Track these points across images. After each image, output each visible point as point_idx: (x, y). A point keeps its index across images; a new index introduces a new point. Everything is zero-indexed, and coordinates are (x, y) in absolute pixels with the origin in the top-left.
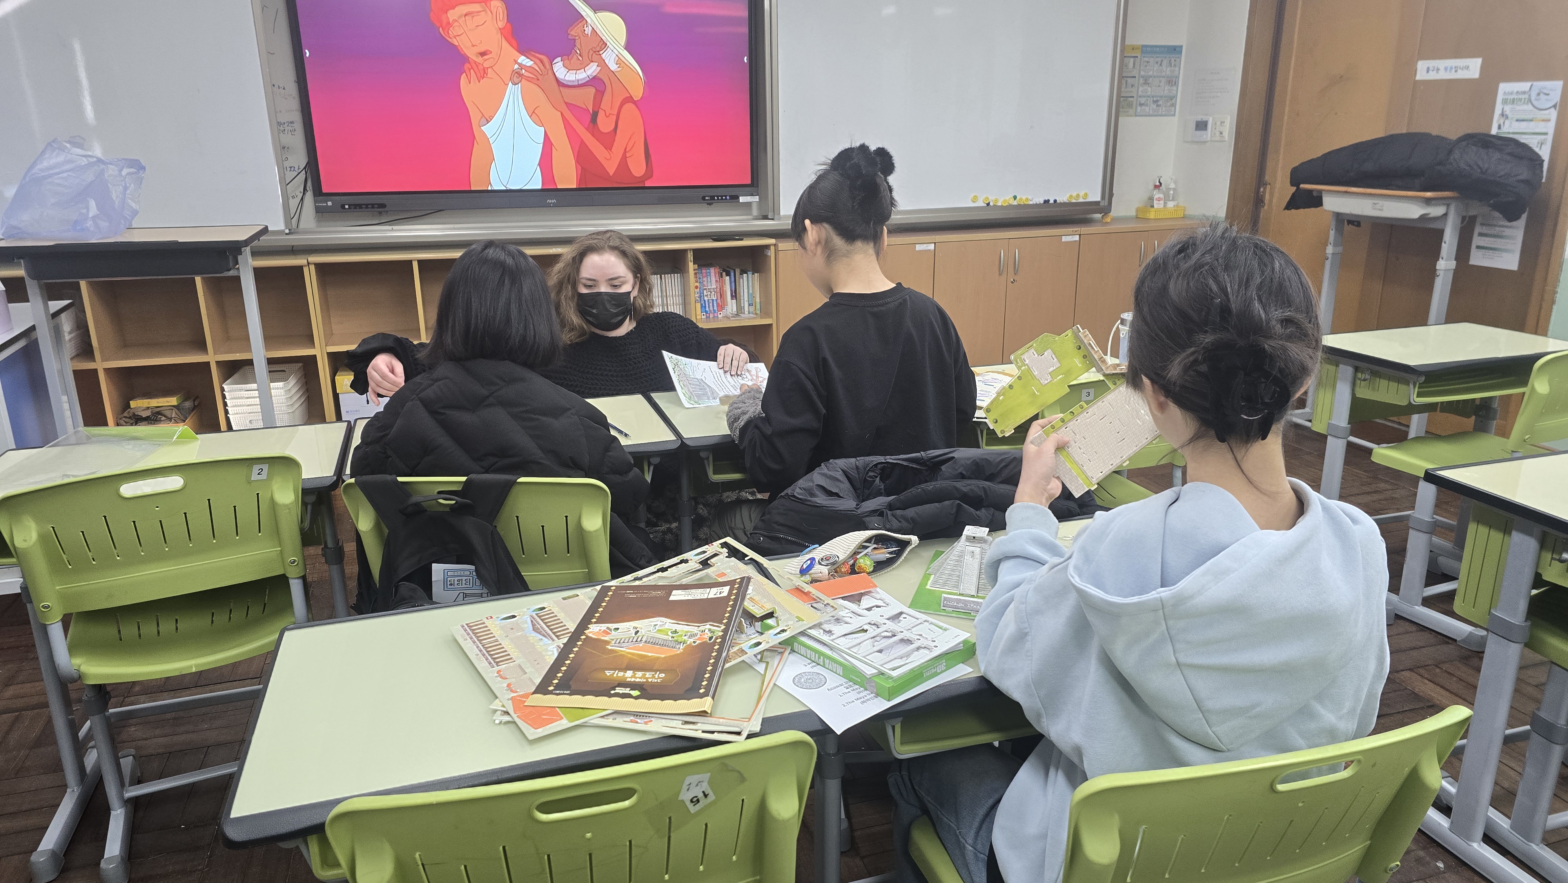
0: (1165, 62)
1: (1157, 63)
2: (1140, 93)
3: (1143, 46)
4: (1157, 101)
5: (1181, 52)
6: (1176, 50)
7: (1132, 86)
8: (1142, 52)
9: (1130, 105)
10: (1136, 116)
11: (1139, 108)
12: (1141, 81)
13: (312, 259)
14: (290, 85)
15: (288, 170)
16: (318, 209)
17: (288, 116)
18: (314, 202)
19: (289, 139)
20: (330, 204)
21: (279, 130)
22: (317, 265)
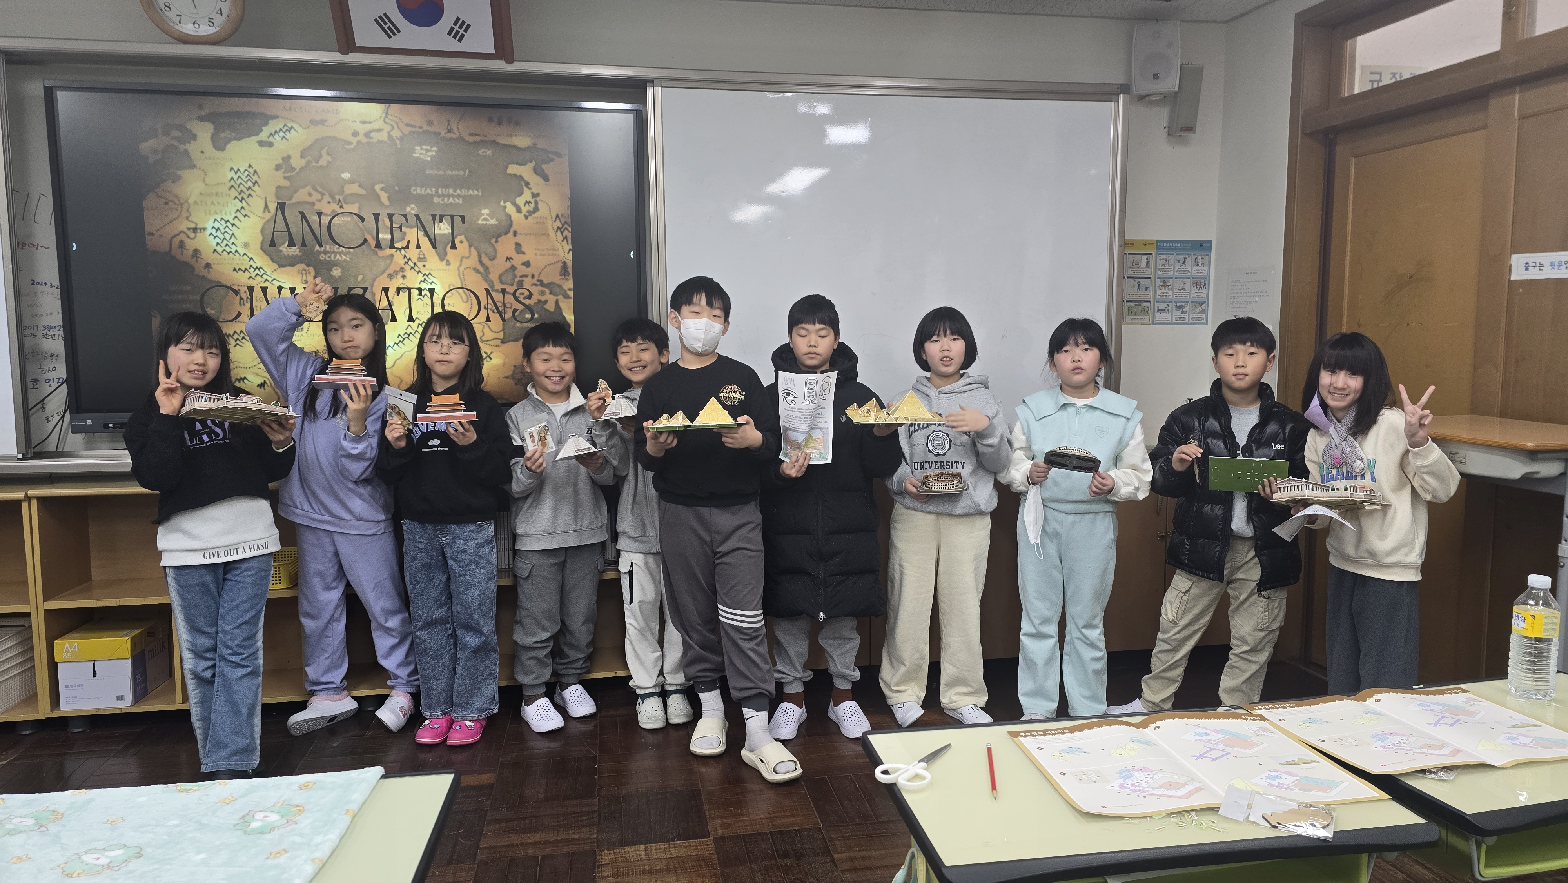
0: (1189, 261)
1: (1178, 261)
2: (1158, 297)
3: (1158, 241)
4: (1181, 307)
5: (1210, 248)
6: (1203, 246)
7: (1147, 288)
8: (1158, 248)
9: (1145, 311)
10: (1154, 324)
11: (1157, 315)
12: (1159, 282)
13: (32, 492)
14: (57, 282)
15: (47, 381)
16: (75, 430)
17: (56, 319)
18: (72, 420)
19: (56, 345)
20: (89, 422)
21: (39, 334)
22: (42, 500)
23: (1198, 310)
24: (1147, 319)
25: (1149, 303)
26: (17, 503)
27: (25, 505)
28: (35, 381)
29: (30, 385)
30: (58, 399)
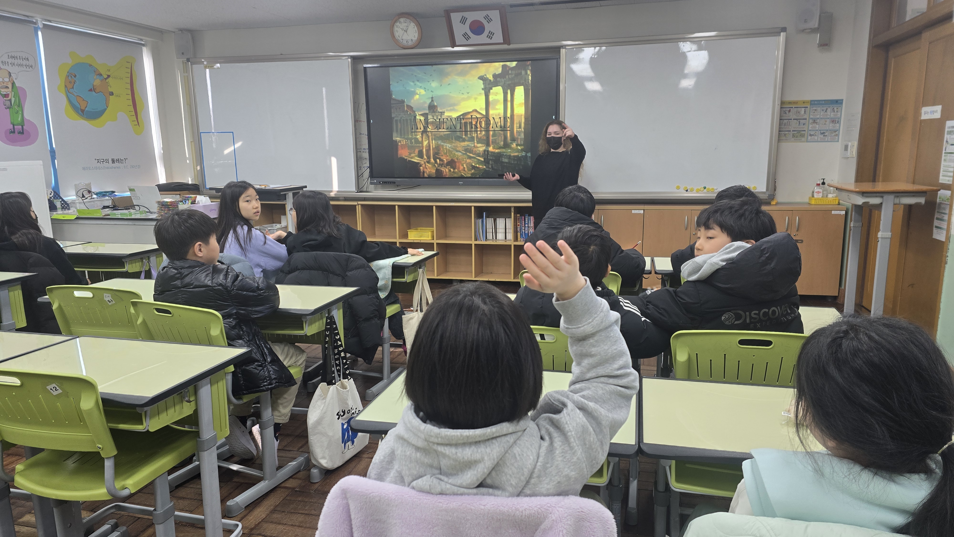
0: (829, 110)
1: (823, 110)
2: (810, 128)
3: (811, 101)
4: (824, 133)
5: (842, 103)
6: (838, 102)
7: (804, 124)
8: (811, 104)
9: (803, 136)
10: (807, 142)
11: (809, 138)
12: (811, 121)
13: (359, 203)
14: (367, 134)
15: (364, 167)
16: (371, 183)
17: (366, 146)
18: (370, 180)
19: (366, 155)
20: (375, 181)
21: (362, 152)
22: (362, 205)
23: (833, 135)
24: (803, 139)
25: (804, 132)
26: (355, 206)
27: (357, 206)
28: (360, 167)
29: (359, 169)
30: (367, 173)
